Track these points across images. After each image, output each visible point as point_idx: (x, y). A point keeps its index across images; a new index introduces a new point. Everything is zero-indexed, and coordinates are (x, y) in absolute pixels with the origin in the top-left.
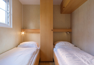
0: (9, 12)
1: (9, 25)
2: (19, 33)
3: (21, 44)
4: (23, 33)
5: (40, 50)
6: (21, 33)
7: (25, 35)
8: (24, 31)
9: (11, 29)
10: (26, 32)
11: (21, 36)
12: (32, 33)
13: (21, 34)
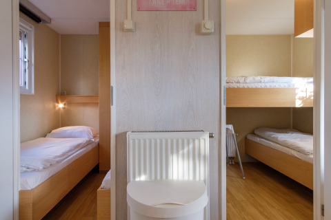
0: (26, 60)
1: (33, 92)
2: (50, 105)
3: (54, 131)
4: (61, 105)
5: (99, 144)
6: (56, 104)
7: (67, 111)
8: (62, 101)
9: (32, 96)
10: (69, 103)
11: (57, 113)
12: (85, 104)
13: (55, 107)
